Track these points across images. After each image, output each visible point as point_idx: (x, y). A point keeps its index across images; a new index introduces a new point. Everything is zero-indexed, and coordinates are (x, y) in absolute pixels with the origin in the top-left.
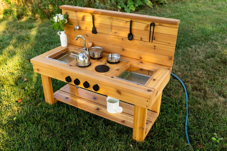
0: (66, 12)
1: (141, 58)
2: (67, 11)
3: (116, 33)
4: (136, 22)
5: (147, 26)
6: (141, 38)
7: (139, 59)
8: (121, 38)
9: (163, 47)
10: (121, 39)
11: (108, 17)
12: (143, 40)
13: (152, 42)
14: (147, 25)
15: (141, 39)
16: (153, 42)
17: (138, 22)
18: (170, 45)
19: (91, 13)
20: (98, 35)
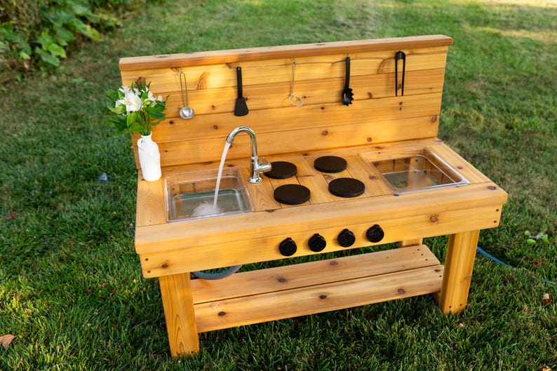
0: (137, 78)
1: (370, 139)
2: (143, 74)
3: (305, 97)
4: (356, 59)
5: (382, 63)
6: (370, 94)
7: (367, 142)
8: (317, 108)
9: (418, 100)
10: (320, 110)
11: (282, 62)
12: (374, 96)
13: (402, 95)
14: (382, 60)
15: (370, 96)
16: (404, 94)
17: (361, 59)
18: (433, 90)
19: (227, 64)
20: (250, 117)
